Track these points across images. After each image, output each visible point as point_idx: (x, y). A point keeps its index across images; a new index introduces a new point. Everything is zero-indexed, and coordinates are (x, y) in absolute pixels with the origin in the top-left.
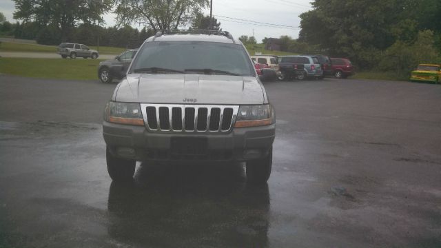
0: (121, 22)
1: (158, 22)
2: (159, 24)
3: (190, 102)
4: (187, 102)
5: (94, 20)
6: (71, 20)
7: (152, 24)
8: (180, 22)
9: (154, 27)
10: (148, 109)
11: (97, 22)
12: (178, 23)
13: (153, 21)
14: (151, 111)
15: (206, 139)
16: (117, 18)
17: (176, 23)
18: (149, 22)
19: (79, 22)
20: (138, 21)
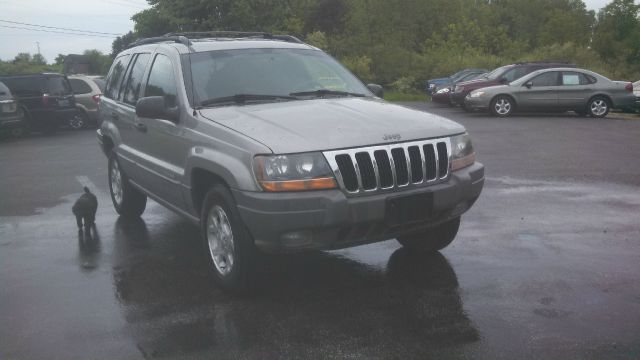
3: (394, 140)
4: (389, 141)
10: (338, 158)
14: (343, 160)
15: (430, 195)
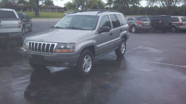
0: (149, 4)
1: (166, 3)
2: (166, 4)
5: (137, 4)
6: (128, 5)
7: (163, 4)
8: (177, 3)
9: (164, 6)
11: (138, 5)
12: (176, 3)
13: (164, 3)
16: (147, 3)
17: (174, 3)
18: (162, 4)
19: (130, 5)
20: (157, 3)
